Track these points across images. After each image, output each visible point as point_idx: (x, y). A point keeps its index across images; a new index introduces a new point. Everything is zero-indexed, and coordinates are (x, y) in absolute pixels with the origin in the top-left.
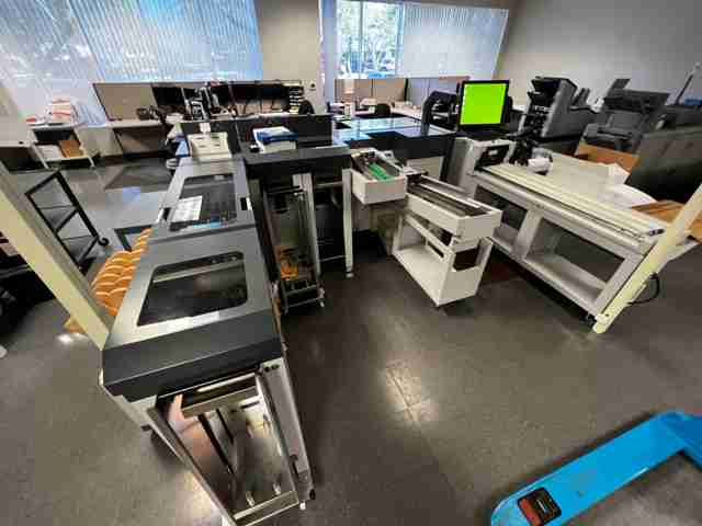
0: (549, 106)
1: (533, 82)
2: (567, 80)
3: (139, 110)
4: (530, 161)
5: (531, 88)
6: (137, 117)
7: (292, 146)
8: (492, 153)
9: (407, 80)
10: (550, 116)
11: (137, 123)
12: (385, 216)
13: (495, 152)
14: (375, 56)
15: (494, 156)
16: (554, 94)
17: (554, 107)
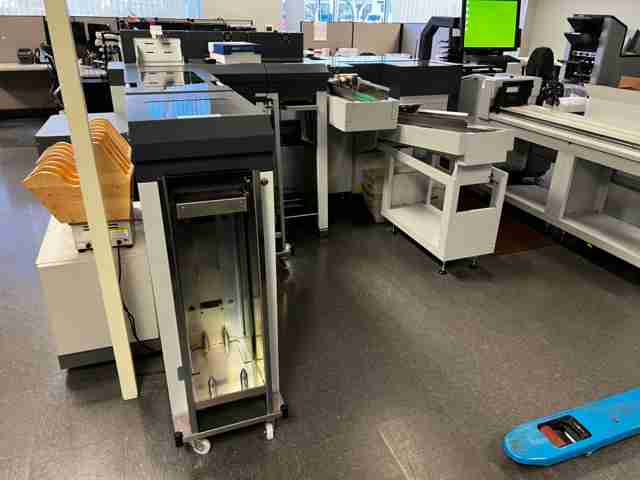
0: (595, 51)
1: (570, 20)
2: (613, 17)
3: (20, 50)
4: (560, 99)
5: (569, 29)
6: (17, 59)
7: (256, 59)
8: (510, 90)
9: (402, 25)
10: (597, 62)
11: (16, 66)
12: (372, 171)
13: (514, 90)
14: (355, 10)
15: (512, 94)
16: (599, 35)
17: (601, 50)
